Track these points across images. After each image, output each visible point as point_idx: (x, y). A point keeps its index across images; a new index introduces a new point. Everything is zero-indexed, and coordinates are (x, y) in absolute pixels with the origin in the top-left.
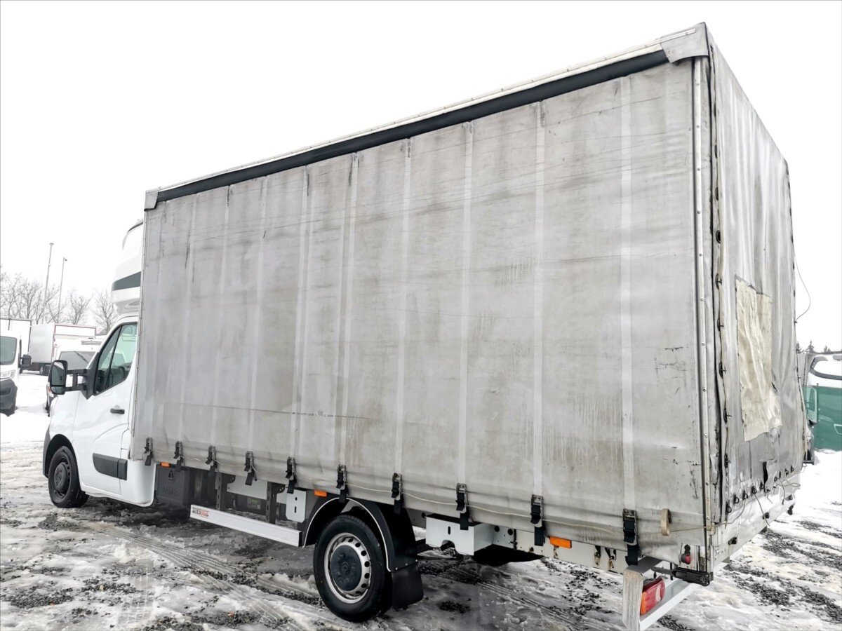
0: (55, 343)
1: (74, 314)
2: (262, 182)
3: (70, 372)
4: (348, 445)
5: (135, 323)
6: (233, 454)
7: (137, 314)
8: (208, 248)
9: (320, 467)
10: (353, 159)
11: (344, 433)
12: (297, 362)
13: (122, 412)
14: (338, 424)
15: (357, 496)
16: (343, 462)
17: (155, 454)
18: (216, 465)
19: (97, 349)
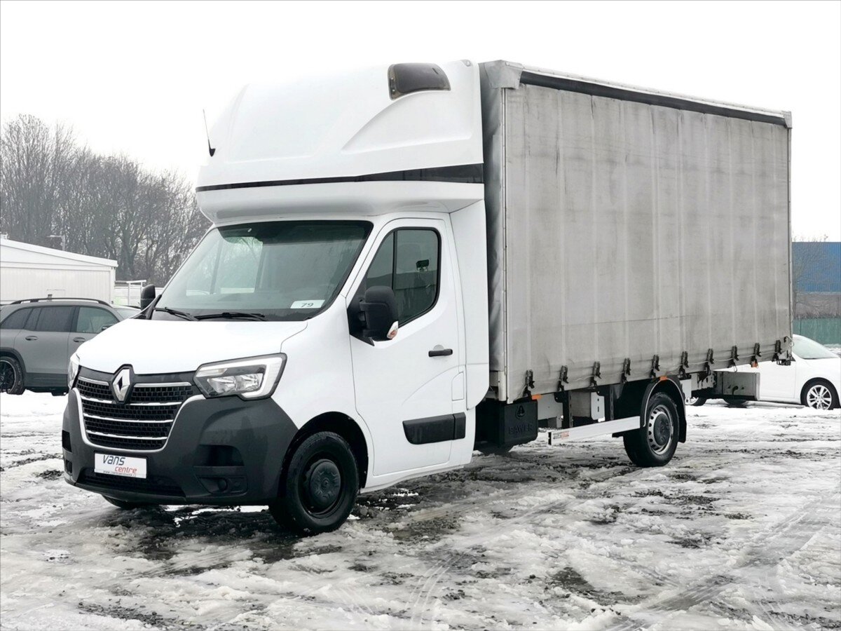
4: (687, 337)
8: (578, 158)
9: (672, 356)
11: (684, 328)
13: (447, 352)
14: (681, 322)
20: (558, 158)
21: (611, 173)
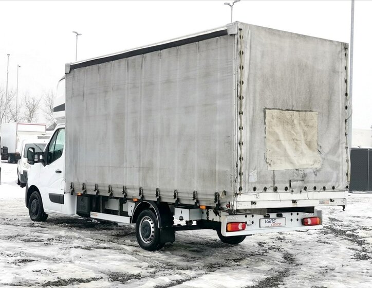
0: (17, 138)
1: (29, 112)
2: (111, 64)
3: (36, 153)
4: (143, 178)
5: (64, 128)
6: (104, 187)
7: (64, 123)
8: (92, 94)
9: (134, 188)
10: (143, 57)
11: (141, 174)
12: (125, 146)
13: (60, 172)
14: (139, 170)
15: (147, 199)
16: (141, 186)
17: (75, 190)
18: (98, 192)
19: (47, 141)
20: (84, 95)
21: (105, 97)
